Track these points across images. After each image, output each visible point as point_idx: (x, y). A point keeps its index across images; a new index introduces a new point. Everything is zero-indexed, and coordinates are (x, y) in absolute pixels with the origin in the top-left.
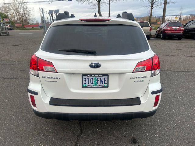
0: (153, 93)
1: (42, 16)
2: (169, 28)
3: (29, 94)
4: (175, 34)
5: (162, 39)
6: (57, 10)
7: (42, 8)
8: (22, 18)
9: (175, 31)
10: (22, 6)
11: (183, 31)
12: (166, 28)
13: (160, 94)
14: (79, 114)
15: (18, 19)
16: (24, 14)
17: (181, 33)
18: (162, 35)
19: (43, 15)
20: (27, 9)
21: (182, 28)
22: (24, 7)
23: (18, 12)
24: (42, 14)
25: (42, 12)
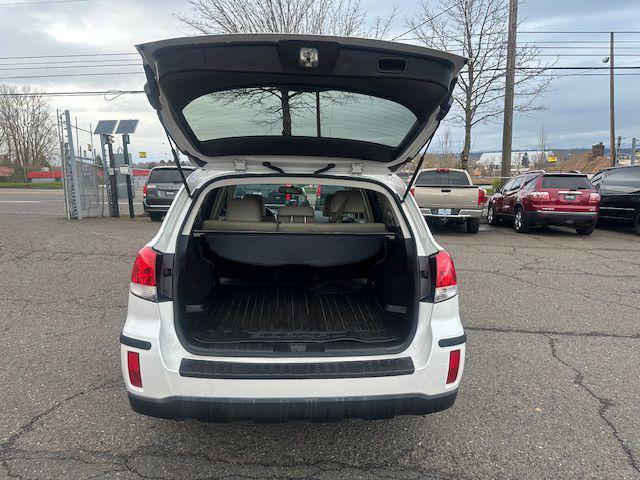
0: (443, 343)
1: (66, 140)
2: (545, 194)
3: (125, 349)
4: (569, 217)
5: (521, 231)
6: (131, 121)
7: (67, 113)
8: (27, 149)
9: (569, 204)
10: (31, 110)
11: (598, 204)
12: (535, 194)
13: (462, 347)
14: (257, 399)
15: (10, 151)
16: (34, 136)
17: (592, 212)
18: (519, 216)
19: (70, 136)
20: (47, 122)
21: (594, 196)
22: (37, 112)
23: (14, 129)
24: (65, 132)
25: (65, 126)
